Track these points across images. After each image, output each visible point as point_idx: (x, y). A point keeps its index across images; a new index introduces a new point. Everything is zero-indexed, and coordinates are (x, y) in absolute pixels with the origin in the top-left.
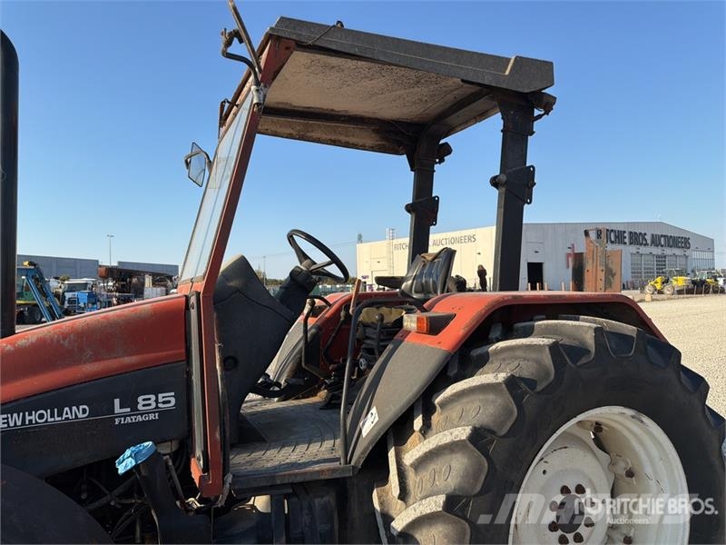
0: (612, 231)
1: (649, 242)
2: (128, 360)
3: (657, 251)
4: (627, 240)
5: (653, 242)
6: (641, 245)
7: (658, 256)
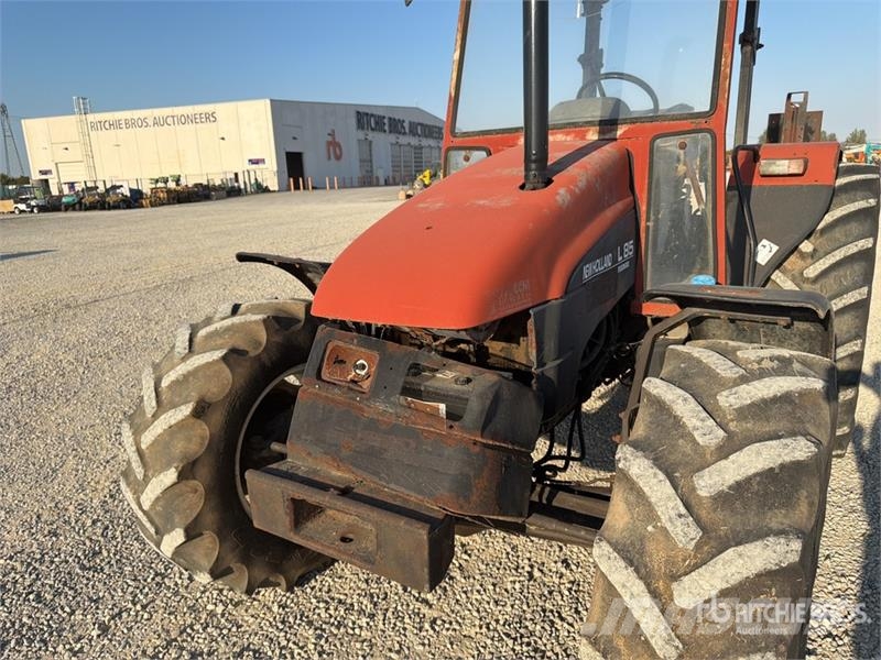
0: (372, 115)
1: (407, 131)
3: (414, 141)
4: (386, 128)
5: (410, 131)
6: (400, 133)
7: (416, 148)
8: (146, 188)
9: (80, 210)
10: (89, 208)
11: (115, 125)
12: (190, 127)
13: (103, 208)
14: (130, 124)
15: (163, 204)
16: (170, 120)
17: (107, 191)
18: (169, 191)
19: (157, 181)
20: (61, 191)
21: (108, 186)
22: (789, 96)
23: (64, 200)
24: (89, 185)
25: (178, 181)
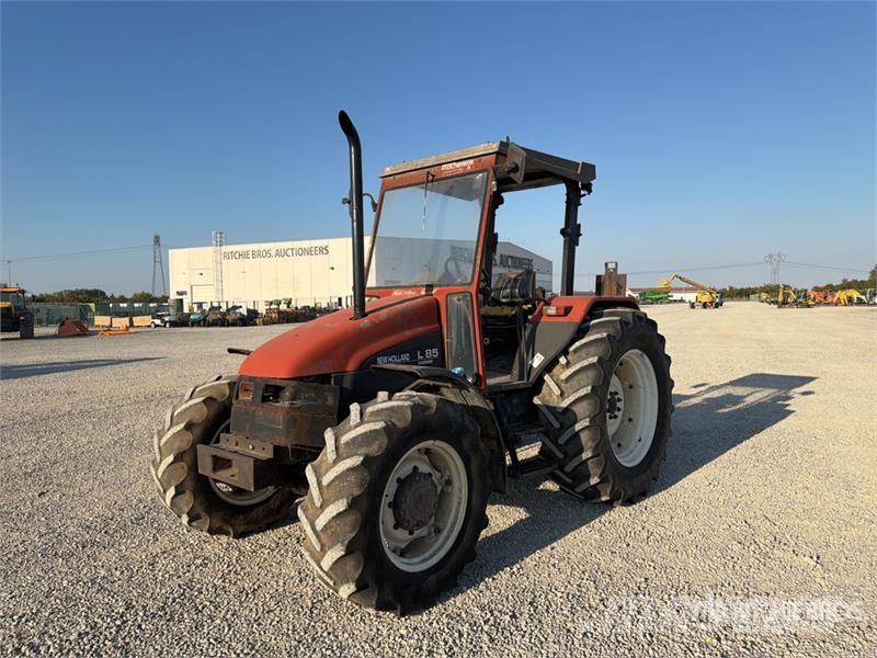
2: (421, 329)
8: (262, 309)
9: (204, 326)
10: (210, 325)
11: (243, 255)
12: (306, 258)
13: (223, 325)
14: (257, 254)
15: (274, 323)
16: (289, 252)
17: (228, 310)
18: (280, 312)
19: (271, 303)
20: (191, 309)
21: (230, 306)
22: (606, 264)
23: (192, 317)
24: (215, 305)
25: (289, 303)
